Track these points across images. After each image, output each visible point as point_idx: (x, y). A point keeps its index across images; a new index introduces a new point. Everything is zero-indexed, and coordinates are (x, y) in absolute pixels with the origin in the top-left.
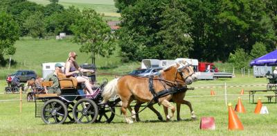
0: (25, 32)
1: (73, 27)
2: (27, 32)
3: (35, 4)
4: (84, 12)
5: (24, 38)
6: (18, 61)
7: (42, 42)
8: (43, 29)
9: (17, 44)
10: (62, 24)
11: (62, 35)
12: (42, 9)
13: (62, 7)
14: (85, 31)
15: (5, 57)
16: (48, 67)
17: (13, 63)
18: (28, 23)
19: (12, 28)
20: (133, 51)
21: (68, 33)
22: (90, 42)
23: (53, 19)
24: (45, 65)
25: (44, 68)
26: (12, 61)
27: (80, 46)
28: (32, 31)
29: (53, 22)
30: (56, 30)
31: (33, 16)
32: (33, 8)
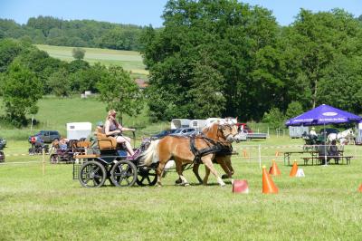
0: (48, 90)
1: (99, 85)
2: (51, 90)
3: (58, 61)
4: (111, 69)
5: (48, 96)
6: (41, 121)
7: (66, 100)
8: (67, 87)
9: (40, 103)
10: (87, 82)
11: (87, 93)
12: (66, 66)
13: (87, 64)
14: (112, 89)
15: (27, 116)
16: (72, 127)
17: (35, 123)
18: (51, 80)
19: (35, 86)
20: (162, 111)
21: (94, 91)
22: (116, 101)
23: (78, 77)
24: (69, 125)
25: (68, 128)
26: (34, 121)
27: (107, 105)
28: (56, 89)
29: (77, 80)
30: (81, 88)
31: (57, 73)
32: (57, 64)
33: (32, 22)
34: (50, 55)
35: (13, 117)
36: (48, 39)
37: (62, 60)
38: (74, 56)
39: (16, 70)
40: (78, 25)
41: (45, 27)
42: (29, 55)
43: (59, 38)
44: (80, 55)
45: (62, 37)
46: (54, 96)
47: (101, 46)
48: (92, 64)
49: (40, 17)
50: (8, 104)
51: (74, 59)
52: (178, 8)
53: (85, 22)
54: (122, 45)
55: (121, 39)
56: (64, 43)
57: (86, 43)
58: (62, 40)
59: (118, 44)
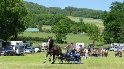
0: (70, 32)
1: (87, 30)
2: (71, 31)
3: (74, 22)
4: (92, 25)
5: (70, 34)
6: (67, 42)
7: (76, 35)
8: (77, 31)
9: (67, 36)
10: (84, 29)
11: (84, 33)
12: (77, 24)
13: (84, 23)
14: (91, 32)
15: (63, 40)
16: (78, 44)
18: (71, 28)
19: (65, 30)
21: (86, 32)
22: (93, 36)
23: (80, 27)
24: (76, 44)
25: (76, 45)
26: (65, 42)
27: (90, 37)
28: (73, 31)
29: (80, 28)
30: (82, 31)
31: (74, 26)
32: (74, 23)
33: (66, 8)
34: (72, 20)
35: (58, 40)
36: (71, 14)
37: (75, 21)
38: (80, 20)
39: (60, 24)
40: (81, 10)
41: (70, 10)
42: (64, 20)
43: (75, 14)
44: (82, 20)
45: (76, 14)
46: (72, 34)
47: (89, 17)
48: (85, 23)
49: (69, 7)
50: (57, 36)
51: (80, 21)
52: (115, 5)
53: (84, 9)
54: (96, 17)
55: (96, 15)
56: (77, 16)
57: (84, 16)
58: (76, 15)
59: (95, 17)
